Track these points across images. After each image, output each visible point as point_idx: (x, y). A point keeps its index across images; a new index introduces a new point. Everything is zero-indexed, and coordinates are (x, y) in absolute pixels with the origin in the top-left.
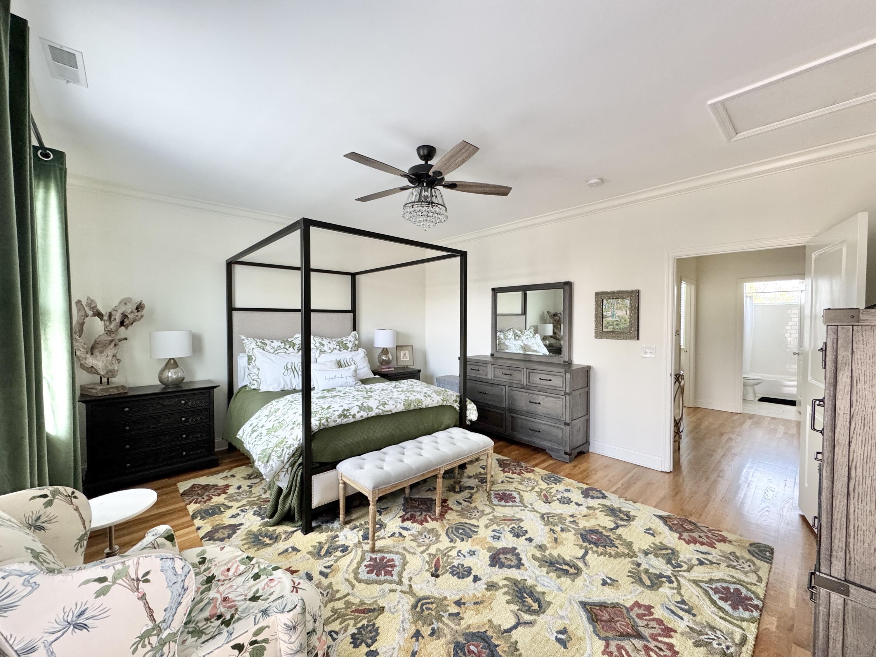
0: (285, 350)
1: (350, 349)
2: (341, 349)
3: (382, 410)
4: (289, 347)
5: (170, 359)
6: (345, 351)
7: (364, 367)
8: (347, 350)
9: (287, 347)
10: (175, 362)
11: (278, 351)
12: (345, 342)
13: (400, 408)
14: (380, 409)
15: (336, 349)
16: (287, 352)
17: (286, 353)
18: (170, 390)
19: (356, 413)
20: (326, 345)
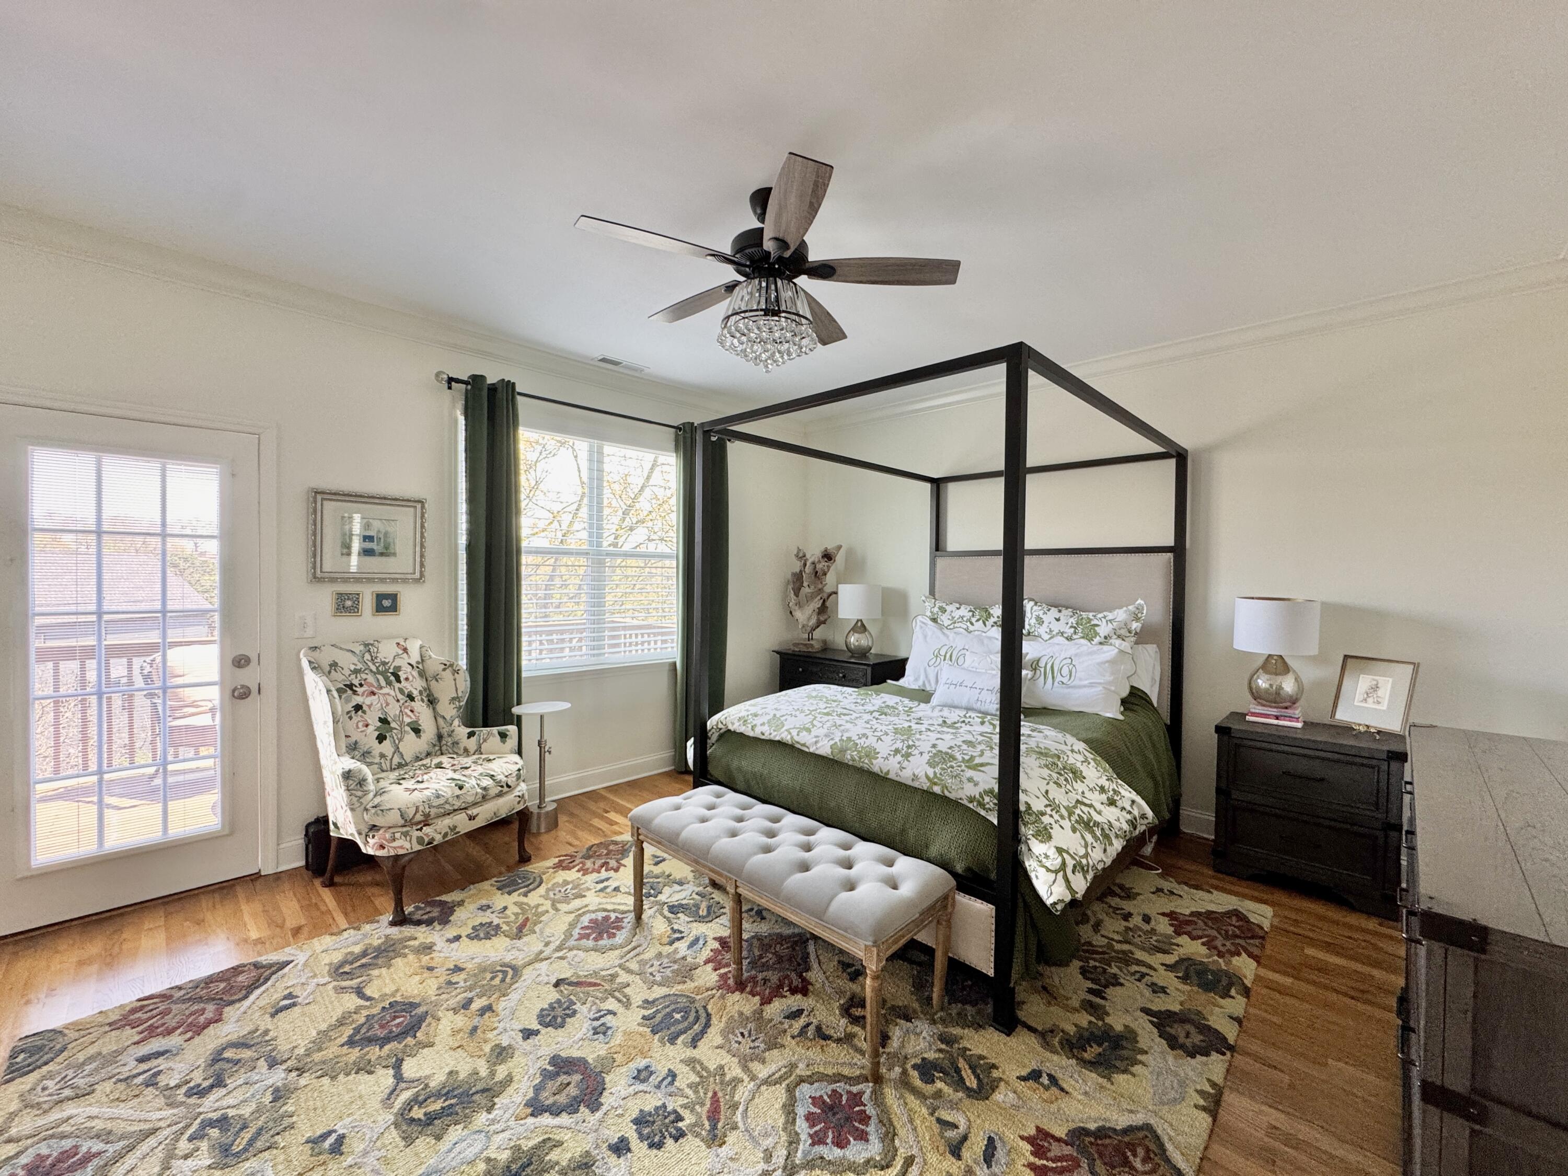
0: (968, 624)
1: (1097, 640)
2: (1075, 637)
3: (792, 737)
4: (978, 620)
5: (858, 621)
6: (1083, 641)
7: (1092, 685)
8: (1090, 640)
9: (974, 620)
10: (863, 625)
11: (956, 625)
12: (1095, 622)
13: (824, 748)
14: (790, 733)
15: (1062, 633)
16: (971, 628)
17: (967, 630)
18: (853, 660)
19: (758, 724)
20: (1045, 624)
